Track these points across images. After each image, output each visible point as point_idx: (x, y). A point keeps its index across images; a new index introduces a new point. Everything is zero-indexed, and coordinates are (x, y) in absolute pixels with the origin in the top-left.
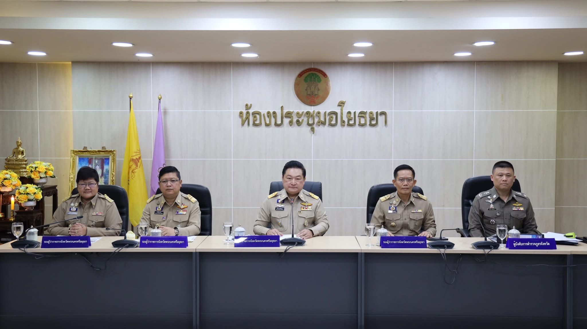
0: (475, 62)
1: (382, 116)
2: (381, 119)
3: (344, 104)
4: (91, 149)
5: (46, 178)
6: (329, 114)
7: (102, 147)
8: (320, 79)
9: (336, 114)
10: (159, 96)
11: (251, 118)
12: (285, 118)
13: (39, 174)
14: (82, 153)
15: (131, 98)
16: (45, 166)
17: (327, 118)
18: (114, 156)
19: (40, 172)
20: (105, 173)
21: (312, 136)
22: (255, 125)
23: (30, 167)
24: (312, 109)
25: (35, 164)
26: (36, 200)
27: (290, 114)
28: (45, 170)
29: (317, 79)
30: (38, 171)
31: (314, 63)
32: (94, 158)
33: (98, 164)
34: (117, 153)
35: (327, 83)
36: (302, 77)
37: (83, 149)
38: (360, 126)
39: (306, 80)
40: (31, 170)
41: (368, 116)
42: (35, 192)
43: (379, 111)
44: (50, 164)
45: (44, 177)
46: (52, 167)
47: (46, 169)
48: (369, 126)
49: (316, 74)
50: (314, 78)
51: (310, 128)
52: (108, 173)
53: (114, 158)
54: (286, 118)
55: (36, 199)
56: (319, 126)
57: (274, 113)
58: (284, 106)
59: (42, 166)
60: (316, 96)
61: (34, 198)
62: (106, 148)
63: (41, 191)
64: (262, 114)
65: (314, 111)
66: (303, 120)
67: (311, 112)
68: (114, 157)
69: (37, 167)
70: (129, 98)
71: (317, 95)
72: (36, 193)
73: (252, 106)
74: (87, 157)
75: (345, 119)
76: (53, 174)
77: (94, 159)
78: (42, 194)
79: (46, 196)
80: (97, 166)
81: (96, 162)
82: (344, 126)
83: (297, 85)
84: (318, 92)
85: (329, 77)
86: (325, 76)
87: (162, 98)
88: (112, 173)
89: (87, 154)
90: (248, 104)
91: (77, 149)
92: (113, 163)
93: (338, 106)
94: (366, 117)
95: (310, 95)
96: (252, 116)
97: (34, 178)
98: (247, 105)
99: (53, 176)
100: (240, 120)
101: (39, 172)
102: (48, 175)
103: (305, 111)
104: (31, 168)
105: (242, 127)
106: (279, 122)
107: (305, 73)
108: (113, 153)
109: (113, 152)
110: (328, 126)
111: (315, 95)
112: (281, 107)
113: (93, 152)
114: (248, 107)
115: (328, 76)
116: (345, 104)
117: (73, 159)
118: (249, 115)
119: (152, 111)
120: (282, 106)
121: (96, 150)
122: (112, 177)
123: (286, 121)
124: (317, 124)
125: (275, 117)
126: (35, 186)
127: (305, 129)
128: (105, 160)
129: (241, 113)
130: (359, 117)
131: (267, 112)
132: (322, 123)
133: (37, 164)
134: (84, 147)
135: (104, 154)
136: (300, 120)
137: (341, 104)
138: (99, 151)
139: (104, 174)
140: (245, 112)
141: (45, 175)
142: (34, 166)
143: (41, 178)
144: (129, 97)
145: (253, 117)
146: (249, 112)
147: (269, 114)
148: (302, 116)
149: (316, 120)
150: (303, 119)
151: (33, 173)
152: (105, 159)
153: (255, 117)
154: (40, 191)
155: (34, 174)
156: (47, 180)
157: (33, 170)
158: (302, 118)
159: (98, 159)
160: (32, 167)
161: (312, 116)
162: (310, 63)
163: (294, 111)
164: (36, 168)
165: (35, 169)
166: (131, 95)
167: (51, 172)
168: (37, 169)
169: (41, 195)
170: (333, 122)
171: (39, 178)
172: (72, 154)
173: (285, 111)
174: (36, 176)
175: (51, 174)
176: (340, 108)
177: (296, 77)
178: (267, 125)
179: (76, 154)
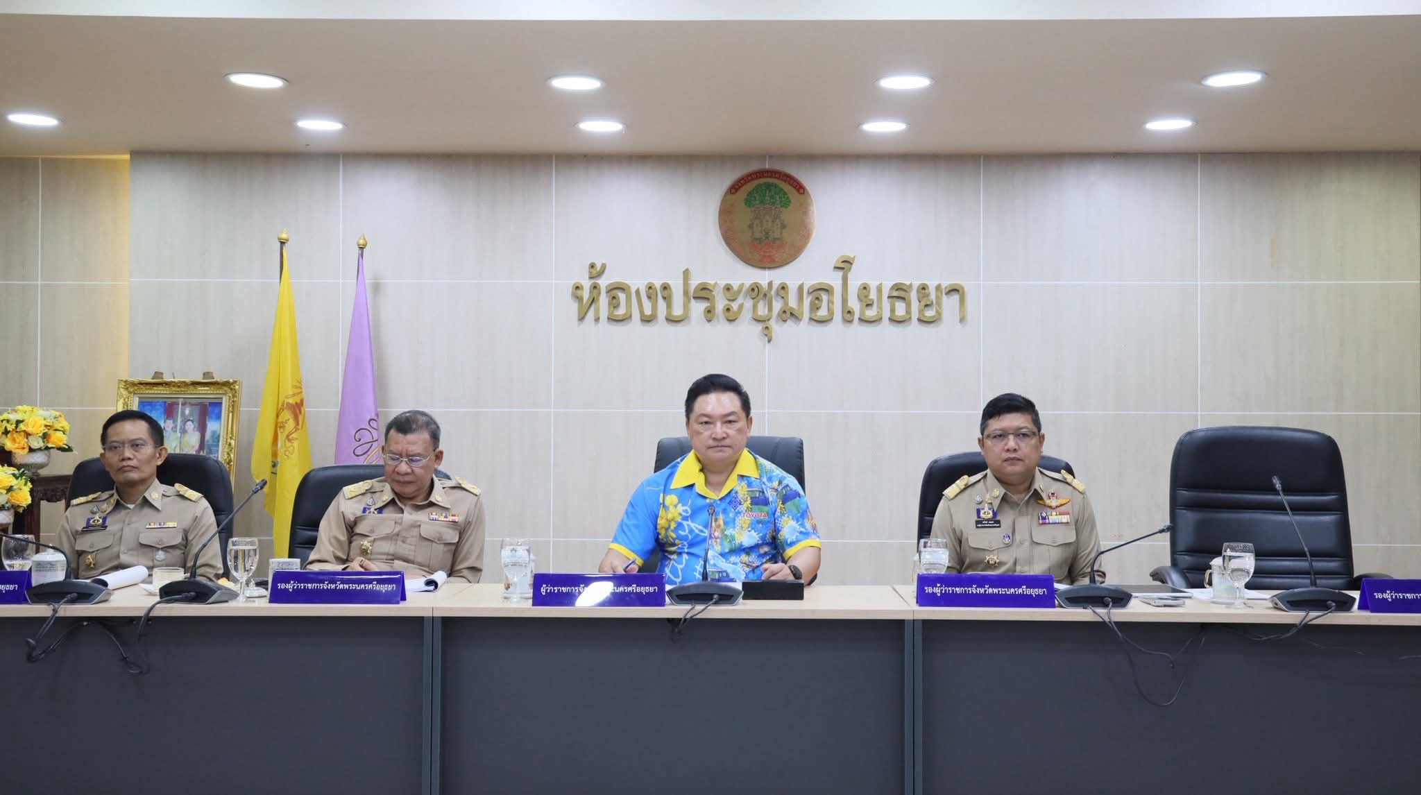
0: (1199, 156)
1: (952, 295)
2: (950, 304)
3: (851, 264)
4: (174, 378)
5: (46, 452)
6: (811, 291)
7: (204, 374)
8: (788, 198)
9: (827, 290)
10: (360, 239)
11: (603, 300)
12: (693, 301)
13: (26, 440)
14: (148, 387)
15: (282, 243)
16: (45, 419)
17: (807, 301)
18: (234, 396)
19: (30, 435)
20: (208, 441)
21: (767, 347)
22: (613, 320)
23: (2, 421)
24: (763, 277)
25: (16, 412)
26: (15, 507)
27: (708, 292)
28: (42, 430)
29: (780, 198)
30: (24, 431)
31: (771, 157)
32: (180, 401)
33: (191, 419)
34: (244, 391)
35: (804, 208)
36: (738, 193)
37: (153, 379)
38: (895, 324)
39: (748, 202)
40: (6, 428)
41: (914, 296)
42: (11, 487)
43: (946, 284)
44: (58, 414)
45: (40, 449)
46: (63, 423)
47: (46, 426)
48: (916, 320)
49: (776, 186)
50: (772, 197)
51: (759, 327)
52: (219, 441)
53: (233, 401)
54: (698, 300)
55: (12, 506)
56: (785, 321)
57: (665, 287)
58: (690, 268)
59: (35, 418)
60: (778, 242)
61: (7, 503)
62: (214, 375)
63: (29, 484)
64: (633, 290)
65: (770, 284)
66: (741, 307)
67: (764, 286)
68: (235, 399)
69: (22, 421)
70: (279, 244)
71: (778, 239)
72: (15, 488)
73: (607, 267)
74: (161, 400)
75: (854, 304)
76: (65, 442)
77: (180, 405)
78: (32, 492)
79: (43, 500)
80: (190, 423)
81: (187, 412)
82: (851, 322)
83: (725, 213)
84: (781, 233)
85: (810, 192)
86: (802, 191)
87: (366, 244)
88: (229, 440)
89: (162, 392)
90: (596, 263)
91: (136, 379)
92: (231, 415)
93: (834, 271)
94: (909, 297)
95: (760, 240)
96: (607, 296)
97: (13, 451)
98: (592, 266)
99: (67, 447)
100: (575, 306)
101: (28, 435)
102: (53, 444)
103: (748, 283)
104: (5, 423)
105: (579, 324)
106: (677, 311)
107: (746, 183)
108: (231, 389)
109: (232, 387)
110: (809, 323)
111: (775, 239)
112: (684, 272)
113: (179, 387)
114: (596, 272)
115: (808, 193)
116: (853, 266)
117: (124, 404)
118: (599, 293)
119: (341, 281)
120: (687, 270)
121: (188, 380)
122: (228, 454)
123: (698, 308)
124: (779, 315)
125: (668, 299)
126: (12, 470)
127: (747, 330)
128: (210, 409)
129: (577, 288)
130: (890, 300)
131: (646, 284)
132: (791, 314)
133: (22, 412)
134: (156, 373)
135: (209, 392)
136: (735, 306)
137: (845, 265)
138: (195, 384)
139: (206, 443)
140: (587, 284)
141: (44, 442)
142: (14, 417)
143: (31, 450)
144: (279, 239)
145: (609, 298)
146: (598, 284)
147: (651, 291)
148: (739, 295)
149: (777, 306)
150: (743, 304)
151: (9, 435)
152: (211, 404)
153: (614, 298)
154: (26, 484)
155: (14, 440)
156: (49, 457)
157: (10, 428)
158: (740, 300)
159: (192, 405)
160: (8, 421)
161: (765, 295)
162: (762, 157)
163: (719, 282)
164: (18, 422)
165: (16, 427)
166: (284, 236)
167: (60, 434)
168: (22, 427)
169: (29, 494)
170: (822, 312)
171: (27, 450)
172: (122, 390)
173: (694, 283)
174: (19, 443)
175: (61, 441)
176: (840, 274)
177: (723, 194)
178: (647, 320)
179: (131, 390)
